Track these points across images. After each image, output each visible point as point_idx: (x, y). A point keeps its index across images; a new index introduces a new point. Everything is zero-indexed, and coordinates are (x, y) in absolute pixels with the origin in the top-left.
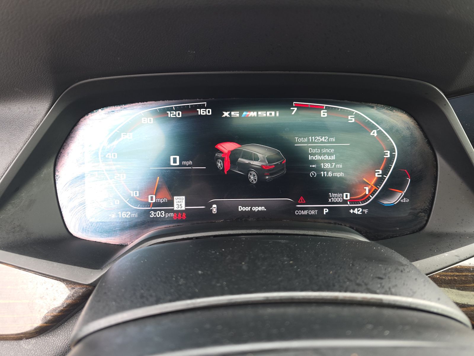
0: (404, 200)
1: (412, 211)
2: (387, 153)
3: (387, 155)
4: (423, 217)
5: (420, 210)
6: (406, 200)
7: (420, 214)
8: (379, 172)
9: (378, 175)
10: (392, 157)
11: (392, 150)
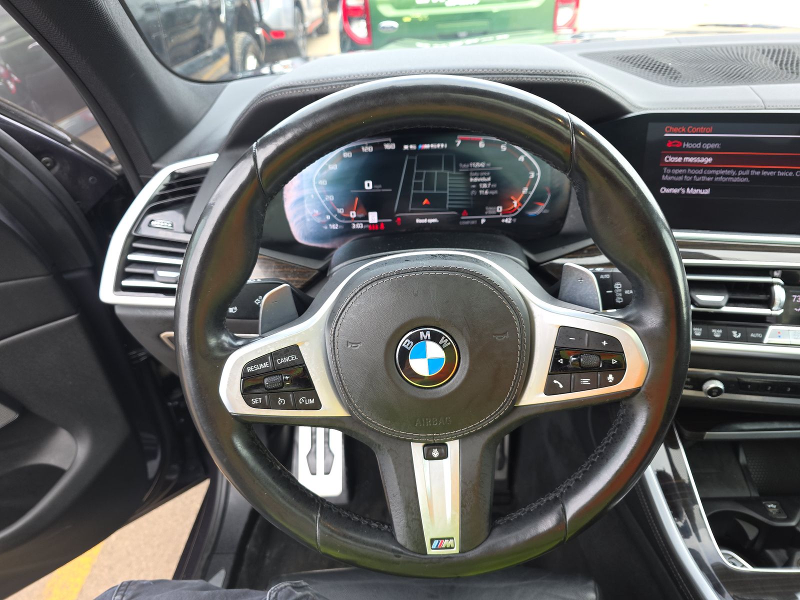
0: (545, 212)
5: (557, 218)
6: (547, 210)
8: (525, 189)
9: (525, 192)
10: (536, 177)
11: (536, 172)
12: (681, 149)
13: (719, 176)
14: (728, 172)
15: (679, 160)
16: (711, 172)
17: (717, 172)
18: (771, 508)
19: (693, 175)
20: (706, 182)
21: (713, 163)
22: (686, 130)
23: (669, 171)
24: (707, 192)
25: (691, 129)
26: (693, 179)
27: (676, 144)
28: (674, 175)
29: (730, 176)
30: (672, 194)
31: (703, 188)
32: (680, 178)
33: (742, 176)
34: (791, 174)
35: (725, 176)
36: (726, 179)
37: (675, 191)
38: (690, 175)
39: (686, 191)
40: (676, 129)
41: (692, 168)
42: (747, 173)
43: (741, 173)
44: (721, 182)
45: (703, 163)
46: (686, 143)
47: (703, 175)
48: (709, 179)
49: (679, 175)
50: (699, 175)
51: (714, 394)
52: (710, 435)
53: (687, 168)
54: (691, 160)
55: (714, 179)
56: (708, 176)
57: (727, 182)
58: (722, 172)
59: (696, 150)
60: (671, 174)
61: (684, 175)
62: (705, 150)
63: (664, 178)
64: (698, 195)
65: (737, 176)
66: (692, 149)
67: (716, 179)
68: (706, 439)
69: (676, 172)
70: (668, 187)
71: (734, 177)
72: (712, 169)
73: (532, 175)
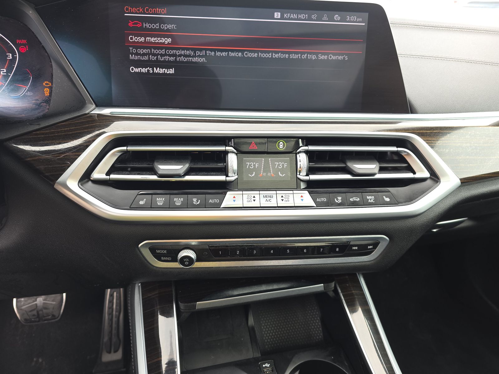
0: (28, 93)
1: (36, 102)
2: (9, 55)
3: (10, 57)
4: (45, 106)
5: (42, 101)
6: (30, 93)
7: (42, 103)
8: (4, 71)
9: (3, 73)
10: (14, 58)
11: (14, 53)
12: (142, 29)
13: (180, 56)
14: (188, 53)
15: (142, 39)
16: (172, 52)
17: (178, 52)
18: (266, 367)
19: (157, 55)
20: (169, 62)
21: (172, 43)
22: (143, 10)
23: (134, 51)
24: (172, 71)
25: (147, 10)
26: (157, 58)
27: (137, 23)
28: (140, 54)
29: (189, 56)
30: (141, 73)
31: (168, 68)
32: (146, 58)
33: (199, 56)
34: (240, 54)
35: (185, 56)
36: (186, 59)
37: (144, 70)
38: (154, 55)
39: (153, 70)
40: (134, 10)
41: (155, 48)
42: (203, 53)
43: (198, 53)
44: (183, 62)
45: (164, 43)
46: (146, 24)
47: (165, 55)
48: (172, 59)
49: (144, 55)
50: (162, 55)
51: (187, 263)
52: (201, 304)
53: (150, 48)
54: (153, 40)
55: (176, 59)
56: (170, 56)
57: (187, 62)
58: (183, 52)
59: (155, 30)
60: (137, 54)
61: (148, 54)
62: (163, 30)
63: (132, 57)
64: (164, 74)
65: (195, 56)
66: (152, 30)
67: (178, 59)
68: (197, 309)
69: (141, 51)
70: (137, 67)
71: (193, 57)
72: (173, 49)
73: (10, 56)
